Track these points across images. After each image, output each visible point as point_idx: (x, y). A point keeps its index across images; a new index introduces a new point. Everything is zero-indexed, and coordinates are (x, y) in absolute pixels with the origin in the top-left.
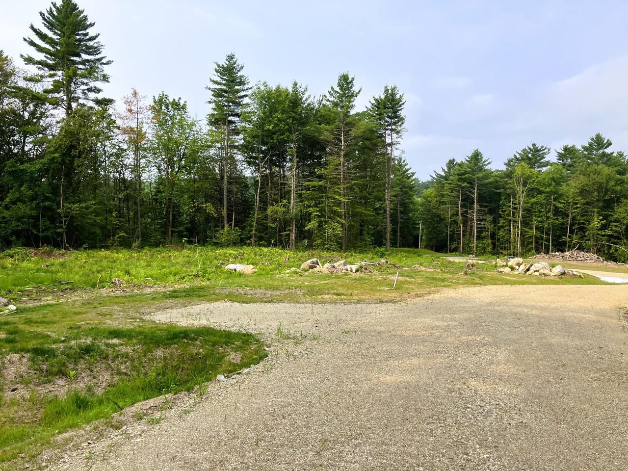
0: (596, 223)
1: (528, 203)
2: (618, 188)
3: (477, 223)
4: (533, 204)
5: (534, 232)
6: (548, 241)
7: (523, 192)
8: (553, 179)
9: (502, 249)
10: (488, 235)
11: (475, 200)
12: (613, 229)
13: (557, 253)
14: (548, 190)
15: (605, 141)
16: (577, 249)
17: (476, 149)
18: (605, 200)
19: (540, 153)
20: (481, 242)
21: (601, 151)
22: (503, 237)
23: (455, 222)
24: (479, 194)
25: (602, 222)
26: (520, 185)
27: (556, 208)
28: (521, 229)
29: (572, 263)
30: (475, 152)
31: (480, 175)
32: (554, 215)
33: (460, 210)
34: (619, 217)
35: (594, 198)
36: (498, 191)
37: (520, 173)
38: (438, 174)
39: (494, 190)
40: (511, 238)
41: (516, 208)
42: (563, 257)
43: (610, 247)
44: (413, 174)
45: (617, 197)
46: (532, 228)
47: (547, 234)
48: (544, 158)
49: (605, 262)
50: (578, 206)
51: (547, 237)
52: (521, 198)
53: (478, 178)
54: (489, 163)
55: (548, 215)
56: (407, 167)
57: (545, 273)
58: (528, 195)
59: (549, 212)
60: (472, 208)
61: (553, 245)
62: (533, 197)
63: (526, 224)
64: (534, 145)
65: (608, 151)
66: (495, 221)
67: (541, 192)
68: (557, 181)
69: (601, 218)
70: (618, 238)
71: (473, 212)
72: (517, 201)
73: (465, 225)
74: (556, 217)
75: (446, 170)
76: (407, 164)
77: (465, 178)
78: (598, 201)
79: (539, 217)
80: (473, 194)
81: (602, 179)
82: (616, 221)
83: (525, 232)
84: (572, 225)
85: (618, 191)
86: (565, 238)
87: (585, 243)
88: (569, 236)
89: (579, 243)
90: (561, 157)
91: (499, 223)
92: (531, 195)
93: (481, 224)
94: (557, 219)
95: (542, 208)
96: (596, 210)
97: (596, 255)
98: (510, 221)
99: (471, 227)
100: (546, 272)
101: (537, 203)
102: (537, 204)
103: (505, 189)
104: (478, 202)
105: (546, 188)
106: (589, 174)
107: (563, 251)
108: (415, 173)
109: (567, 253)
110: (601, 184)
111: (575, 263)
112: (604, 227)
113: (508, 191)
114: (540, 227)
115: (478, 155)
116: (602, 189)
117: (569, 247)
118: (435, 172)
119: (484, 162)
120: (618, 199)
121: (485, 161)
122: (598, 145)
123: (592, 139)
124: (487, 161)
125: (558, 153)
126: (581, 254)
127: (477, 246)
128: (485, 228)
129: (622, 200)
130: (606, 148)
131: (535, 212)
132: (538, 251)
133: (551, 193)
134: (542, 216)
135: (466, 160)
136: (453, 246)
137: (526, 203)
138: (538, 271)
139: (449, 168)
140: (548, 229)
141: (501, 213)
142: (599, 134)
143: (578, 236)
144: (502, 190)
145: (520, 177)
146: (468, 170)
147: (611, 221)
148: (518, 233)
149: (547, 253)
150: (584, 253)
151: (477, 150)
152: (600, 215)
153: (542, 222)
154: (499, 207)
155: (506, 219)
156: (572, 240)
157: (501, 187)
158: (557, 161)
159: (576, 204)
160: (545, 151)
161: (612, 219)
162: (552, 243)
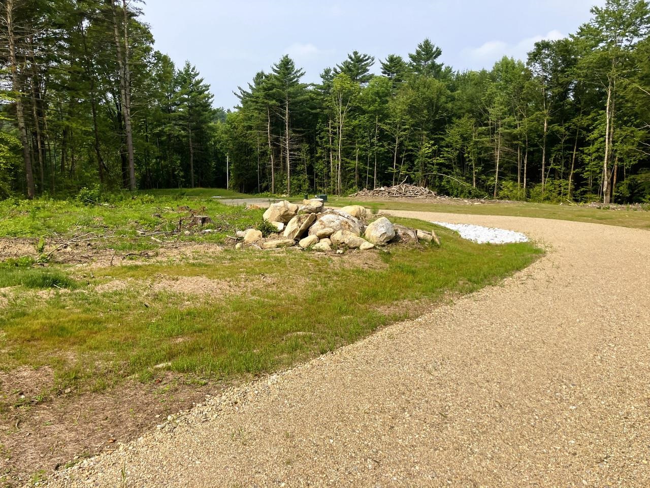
0: (426, 148)
1: (348, 126)
2: (450, 105)
3: (290, 154)
4: (355, 127)
5: (356, 163)
6: (372, 173)
7: (342, 113)
8: (377, 94)
9: (321, 186)
10: (303, 170)
11: (287, 124)
12: (445, 155)
13: (382, 188)
14: (372, 108)
15: (434, 49)
16: (405, 182)
17: (285, 55)
18: (435, 121)
19: (363, 64)
20: (296, 177)
21: (430, 62)
22: (322, 170)
23: (264, 154)
24: (291, 116)
25: (433, 147)
26: (339, 104)
27: (382, 131)
28: (342, 160)
29: (401, 201)
30: (284, 58)
31: (291, 90)
32: (379, 140)
33: (269, 136)
34: (451, 141)
35: (424, 117)
36: (314, 111)
37: (339, 87)
38: (243, 91)
39: (309, 109)
40: (330, 171)
41: (335, 134)
42: (389, 193)
43: (441, 178)
44: (207, 87)
45: (448, 117)
46: (355, 159)
47: (372, 165)
48: (368, 70)
49: (438, 197)
50: (407, 127)
51: (371, 169)
52: (341, 120)
53: (289, 93)
54: (302, 75)
55: (372, 141)
56: (198, 78)
57: (347, 242)
58: (349, 117)
59: (373, 136)
60: (283, 134)
61: (377, 178)
62: (355, 118)
63: (347, 153)
64: (355, 53)
65: (438, 61)
66: (312, 151)
67: (364, 112)
68: (382, 96)
69: (432, 142)
70: (449, 167)
71: (285, 140)
72: (336, 124)
73: (277, 157)
74: (381, 143)
75: (254, 87)
76: (198, 74)
77: (274, 94)
78: (428, 121)
79: (362, 144)
80: (284, 115)
81: (432, 93)
82: (447, 146)
83: (347, 163)
84: (400, 152)
85: (450, 109)
86: (391, 168)
87: (414, 174)
88: (396, 167)
89: (406, 175)
90: (387, 69)
91: (317, 153)
92: (352, 117)
93: (295, 155)
94: (382, 146)
95: (365, 132)
96: (425, 132)
97: (427, 189)
98: (329, 150)
99: (284, 158)
100: (351, 237)
101: (359, 126)
102: (360, 128)
103: (322, 109)
104: (292, 125)
105: (369, 106)
106: (418, 88)
107: (389, 185)
108: (209, 86)
109: (394, 188)
110: (431, 100)
111: (403, 200)
112: (436, 153)
113: (326, 112)
114: (364, 156)
115: (288, 63)
116: (433, 105)
117: (396, 180)
118: (240, 88)
119: (295, 73)
120: (450, 118)
121: (297, 72)
122: (427, 54)
123: (420, 47)
124: (299, 71)
125: (382, 63)
126: (411, 188)
127: (291, 182)
128: (300, 159)
129: (454, 119)
130: (436, 57)
131: (358, 138)
132: (361, 187)
133: (375, 111)
134: (364, 143)
135: (274, 70)
136: (264, 185)
137: (346, 126)
138: (328, 236)
139: (257, 84)
140: (372, 158)
141: (318, 140)
142: (427, 41)
143: (406, 166)
144: (318, 110)
145: (339, 91)
146: (277, 83)
147: (442, 147)
148: (338, 165)
149: (371, 188)
150: (413, 187)
151: (287, 56)
152: (432, 139)
153: (366, 150)
154: (315, 133)
155: (324, 148)
156: (399, 172)
157: (318, 106)
158: (382, 74)
159: (404, 124)
160: (368, 61)
161: (443, 143)
162: (377, 176)
